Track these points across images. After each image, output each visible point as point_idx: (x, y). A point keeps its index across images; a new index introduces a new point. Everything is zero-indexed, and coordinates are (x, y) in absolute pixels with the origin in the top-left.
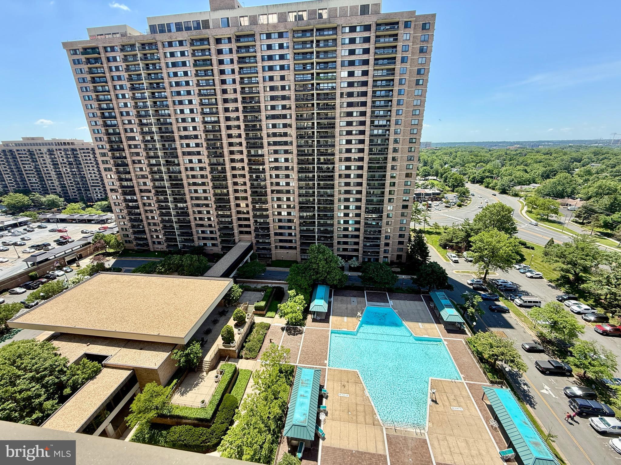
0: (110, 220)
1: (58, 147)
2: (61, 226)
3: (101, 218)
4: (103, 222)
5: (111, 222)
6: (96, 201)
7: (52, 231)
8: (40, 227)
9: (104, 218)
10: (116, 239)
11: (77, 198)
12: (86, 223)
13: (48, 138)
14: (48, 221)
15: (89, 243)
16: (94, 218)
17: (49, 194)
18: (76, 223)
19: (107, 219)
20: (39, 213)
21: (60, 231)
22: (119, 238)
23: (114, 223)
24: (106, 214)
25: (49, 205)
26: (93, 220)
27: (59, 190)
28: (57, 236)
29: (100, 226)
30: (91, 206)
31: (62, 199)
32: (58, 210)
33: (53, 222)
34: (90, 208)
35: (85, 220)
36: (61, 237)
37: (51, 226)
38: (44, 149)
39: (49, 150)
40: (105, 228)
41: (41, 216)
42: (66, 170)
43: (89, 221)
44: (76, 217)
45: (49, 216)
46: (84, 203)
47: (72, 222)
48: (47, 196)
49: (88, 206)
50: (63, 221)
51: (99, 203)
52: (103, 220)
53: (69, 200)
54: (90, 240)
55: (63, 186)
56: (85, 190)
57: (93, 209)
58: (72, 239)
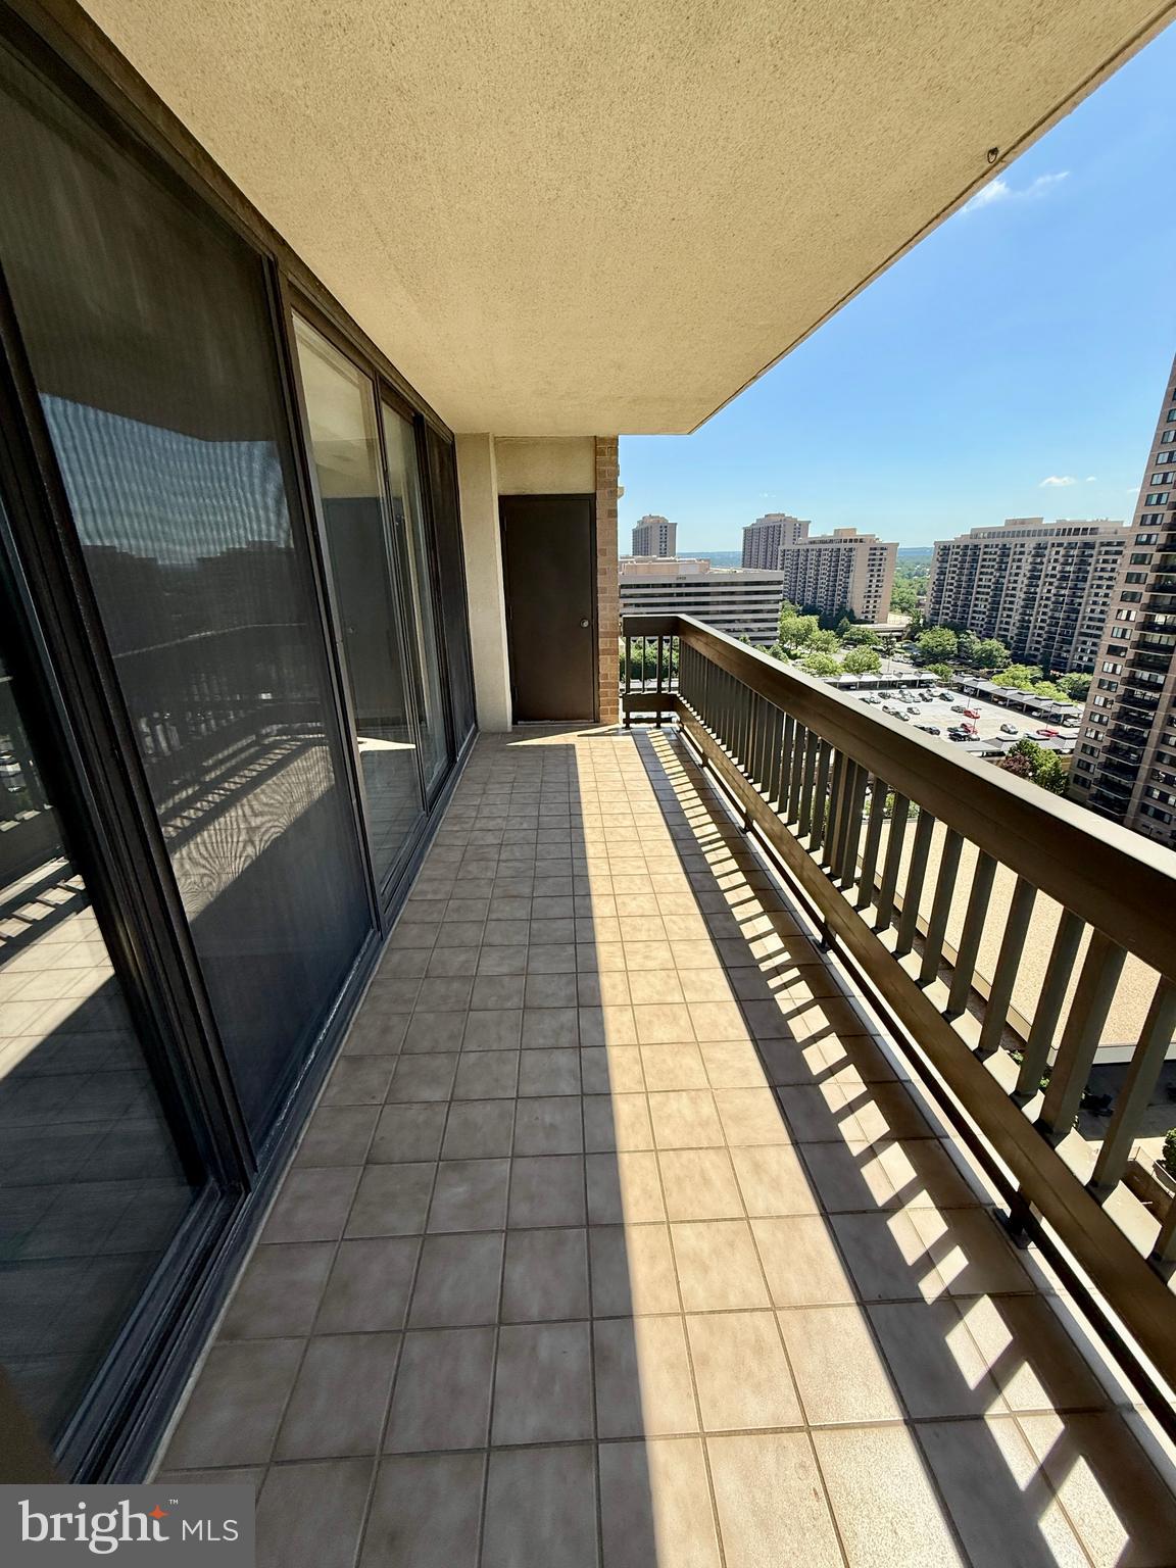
0: (1071, 720)
1: (1060, 539)
2: (974, 704)
3: (1055, 711)
4: (1056, 719)
5: (1072, 726)
6: (1071, 671)
7: (957, 709)
8: (943, 697)
9: (1063, 711)
10: (1056, 764)
11: (1035, 656)
12: (1020, 711)
13: (1050, 520)
14: (961, 689)
15: (1001, 754)
16: (1042, 705)
17: (991, 638)
18: (1004, 706)
19: (1068, 716)
20: (956, 672)
21: (968, 714)
22: (1064, 767)
23: (1077, 730)
24: (1074, 703)
25: (980, 660)
26: (1036, 709)
27: (1013, 631)
28: (958, 720)
29: (1043, 726)
30: (1053, 680)
31: (1007, 653)
32: (989, 673)
33: (968, 694)
34: (1047, 683)
35: (1022, 705)
36: (963, 725)
37: (961, 700)
38: (1031, 544)
39: (1038, 546)
40: (1050, 734)
41: (955, 679)
42: (1049, 591)
43: (1028, 710)
44: (1011, 694)
45: (967, 680)
46: (1045, 670)
47: (996, 703)
48: (987, 641)
49: (1045, 678)
50: (984, 696)
51: (1075, 676)
52: (1057, 716)
53: (1019, 658)
54: (1005, 748)
55: (1024, 625)
56: (1063, 641)
57: (1052, 685)
58: (979, 735)
